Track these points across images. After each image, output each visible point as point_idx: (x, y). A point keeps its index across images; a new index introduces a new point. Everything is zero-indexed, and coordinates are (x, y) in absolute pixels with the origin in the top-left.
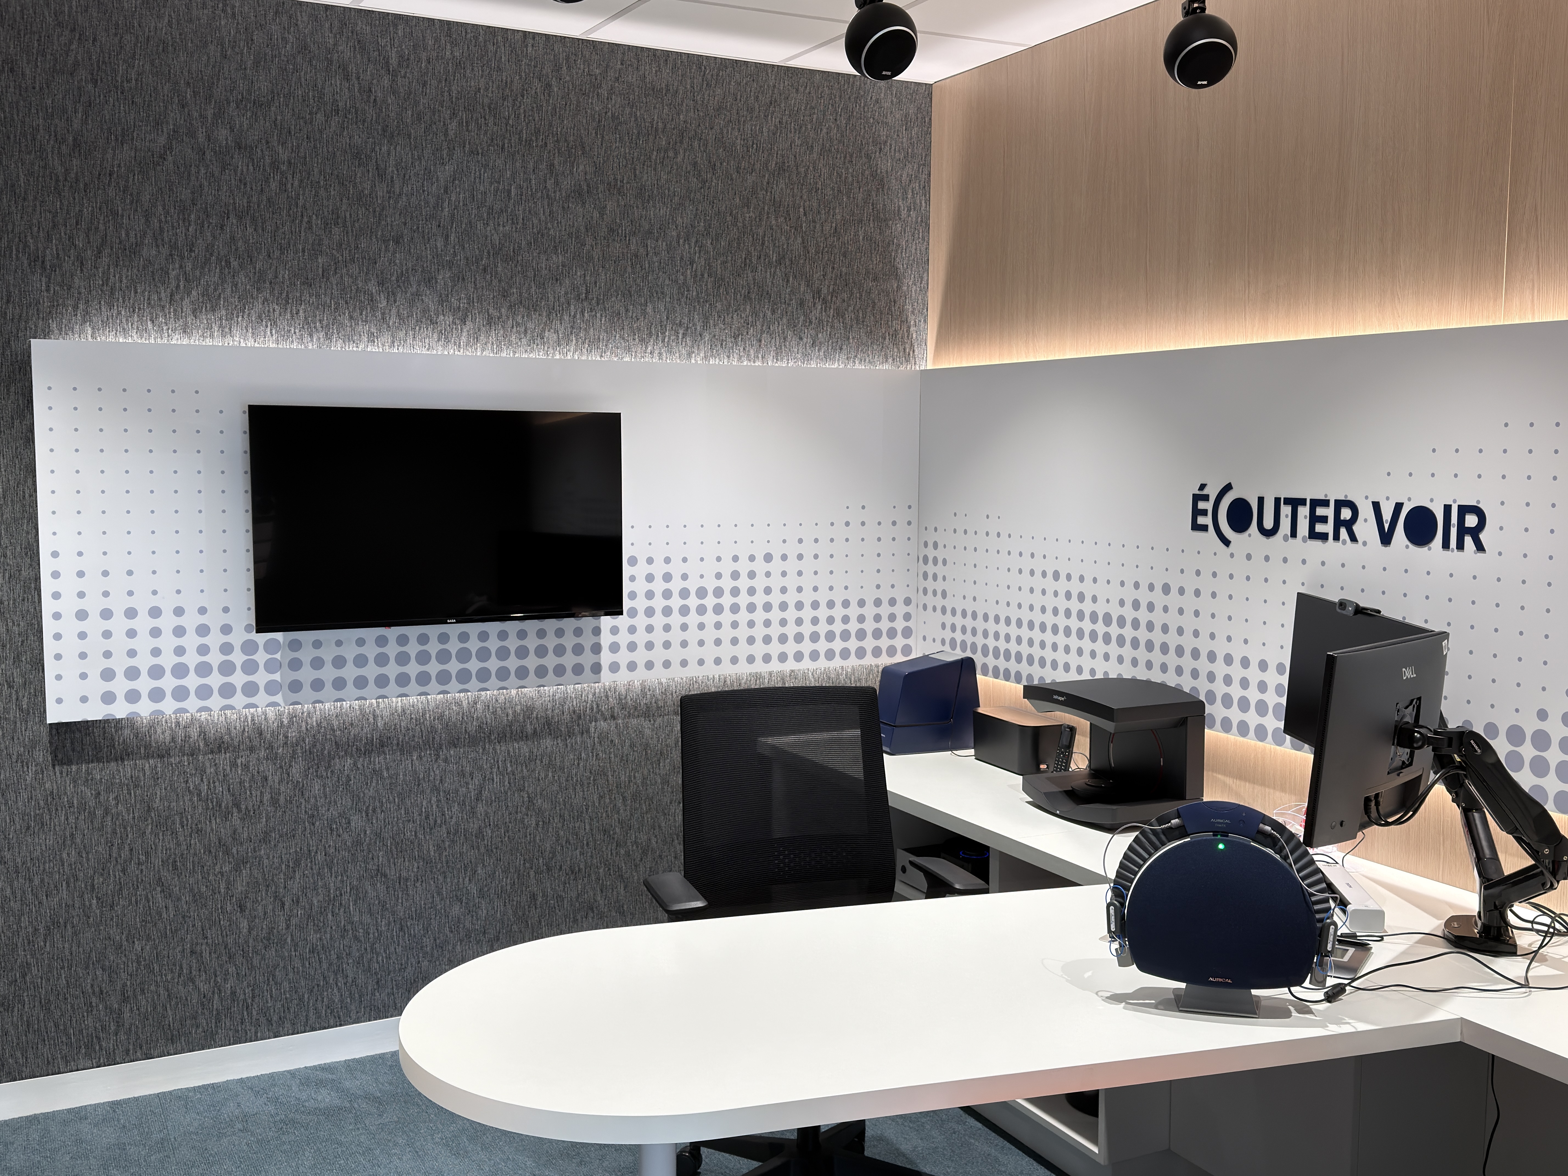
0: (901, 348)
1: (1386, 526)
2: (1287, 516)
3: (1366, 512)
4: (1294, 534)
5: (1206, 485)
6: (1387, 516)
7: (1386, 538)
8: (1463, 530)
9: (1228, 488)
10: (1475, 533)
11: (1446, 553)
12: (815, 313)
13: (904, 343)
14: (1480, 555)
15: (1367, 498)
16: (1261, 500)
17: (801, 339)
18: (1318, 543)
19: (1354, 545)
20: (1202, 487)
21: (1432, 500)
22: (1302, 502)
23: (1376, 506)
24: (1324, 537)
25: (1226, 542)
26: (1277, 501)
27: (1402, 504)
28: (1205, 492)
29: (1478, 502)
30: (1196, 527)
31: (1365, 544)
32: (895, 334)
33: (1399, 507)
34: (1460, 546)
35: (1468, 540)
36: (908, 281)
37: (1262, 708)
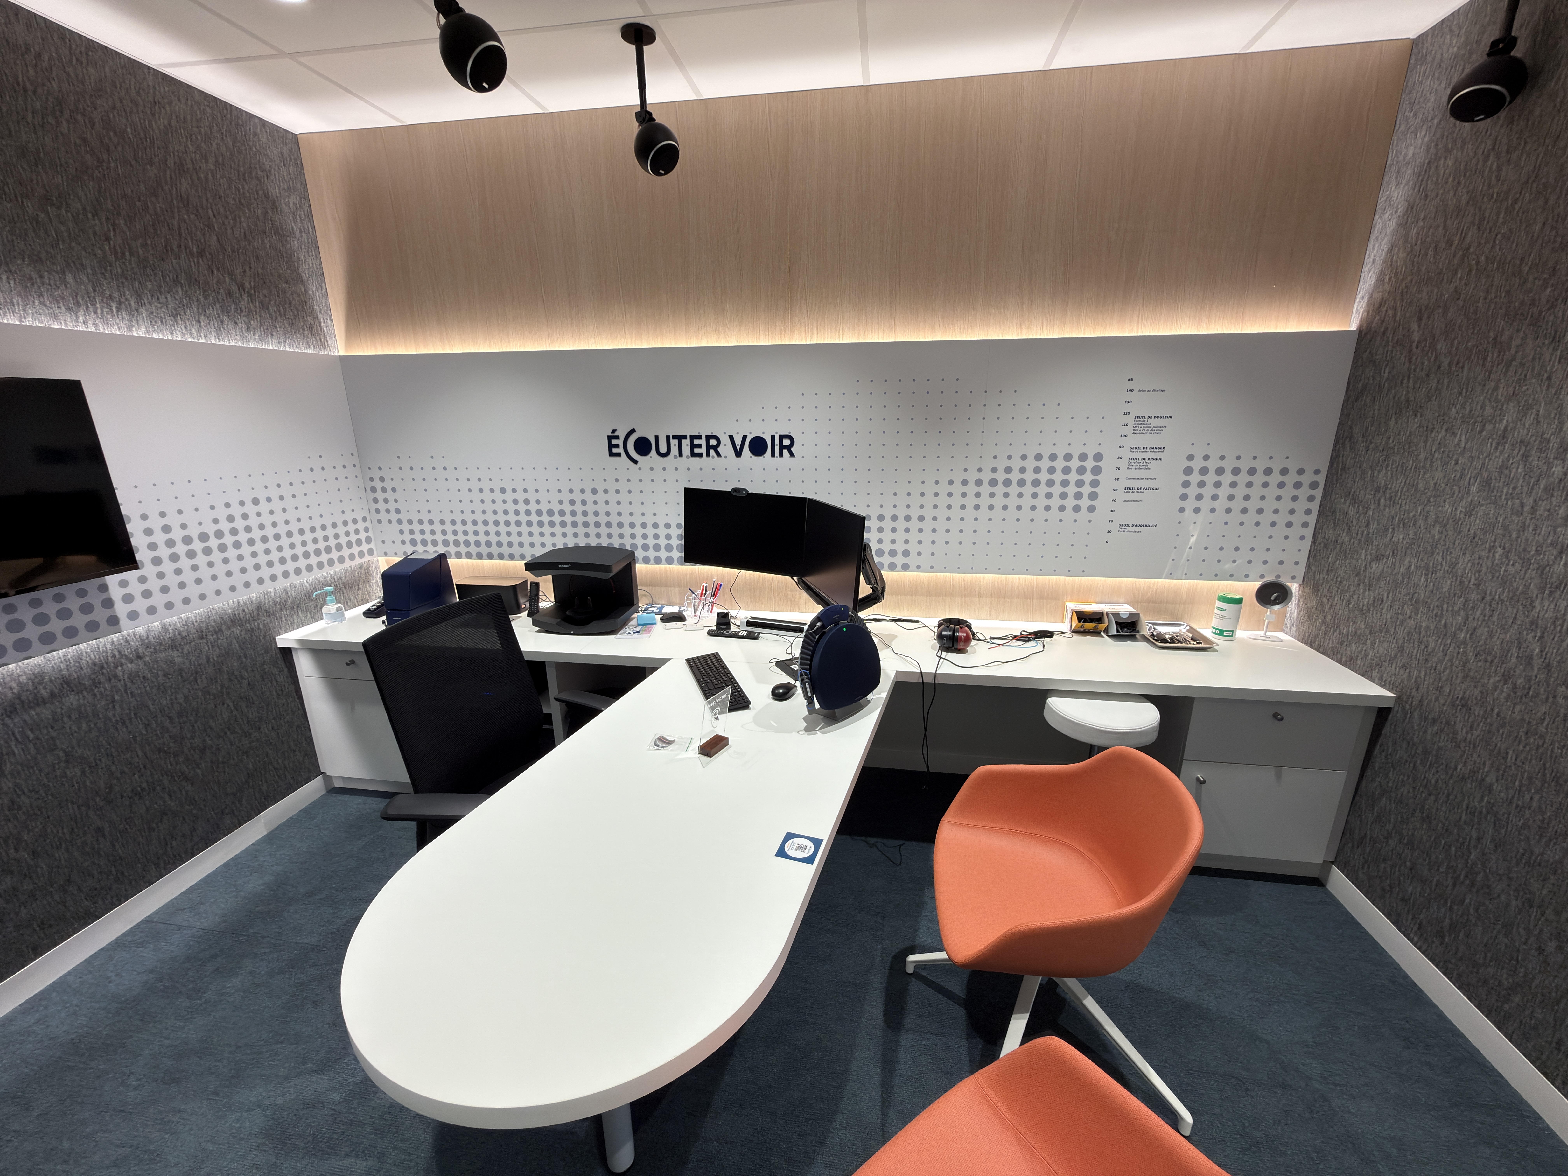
0: (318, 338)
1: (738, 448)
2: (675, 445)
3: (725, 441)
4: (681, 454)
5: (616, 430)
6: (738, 442)
7: (738, 454)
8: (782, 447)
9: (633, 431)
10: (789, 448)
11: (773, 458)
12: (243, 304)
13: (319, 335)
14: (792, 458)
15: (725, 433)
16: (657, 438)
17: (236, 323)
18: (697, 459)
19: (720, 458)
20: (614, 431)
21: (763, 433)
22: (685, 437)
23: (731, 437)
24: (700, 455)
25: (635, 462)
26: (668, 437)
28: (616, 434)
29: (790, 433)
30: (611, 454)
32: (311, 327)
33: (745, 437)
34: (781, 455)
35: (785, 452)
36: (313, 288)
37: (669, 548)
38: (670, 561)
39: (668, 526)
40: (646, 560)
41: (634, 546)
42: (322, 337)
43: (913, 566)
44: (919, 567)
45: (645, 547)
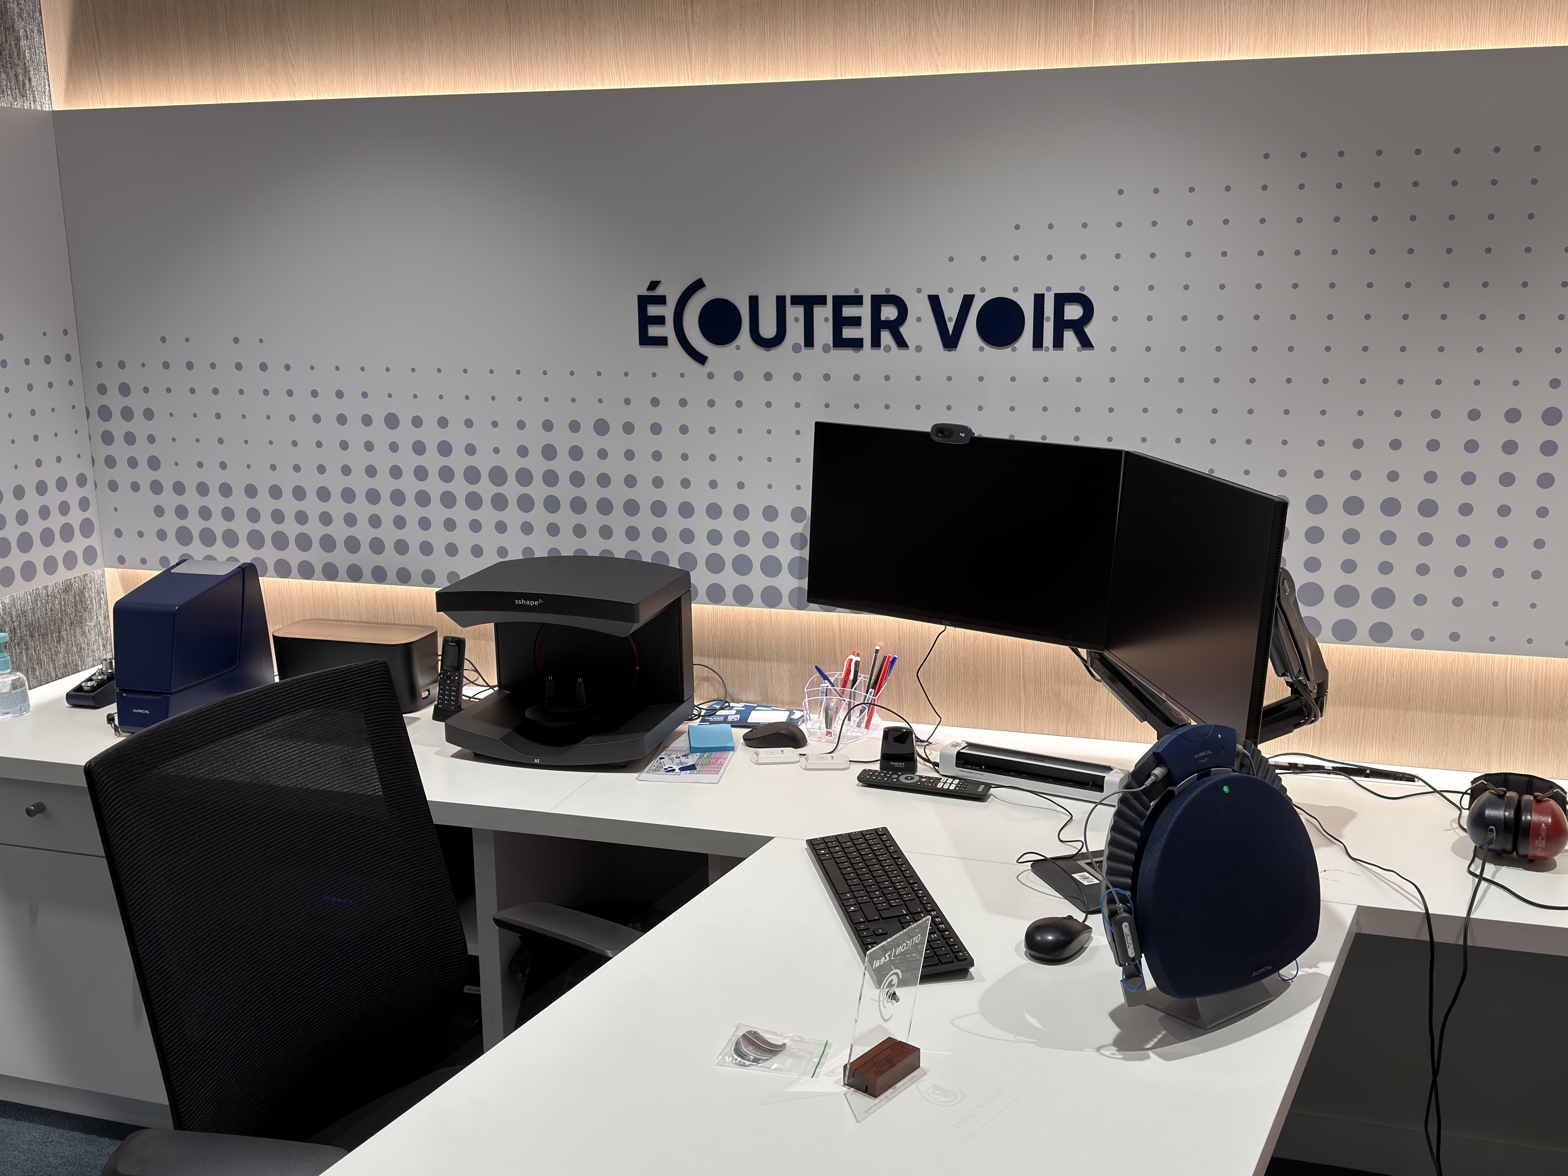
1: (951, 326)
2: (797, 320)
3: (918, 308)
4: (809, 341)
5: (659, 282)
6: (951, 311)
7: (950, 341)
8: (1061, 325)
9: (698, 285)
10: (1078, 327)
11: (1039, 353)
14: (1086, 352)
15: (919, 291)
16: (754, 301)
18: (847, 353)
19: (903, 352)
20: (653, 285)
21: (1015, 290)
22: (821, 300)
23: (935, 302)
24: (857, 344)
25: (701, 359)
26: (781, 301)
27: (972, 296)
28: (658, 292)
29: (1082, 288)
30: (646, 340)
31: (919, 349)
33: (968, 300)
34: (1058, 343)
35: (1069, 336)
37: (771, 566)
38: (771, 598)
39: (770, 513)
40: (716, 595)
41: (689, 559)
42: (20, 71)
43: (1401, 631)
44: (1418, 635)
45: (715, 564)
